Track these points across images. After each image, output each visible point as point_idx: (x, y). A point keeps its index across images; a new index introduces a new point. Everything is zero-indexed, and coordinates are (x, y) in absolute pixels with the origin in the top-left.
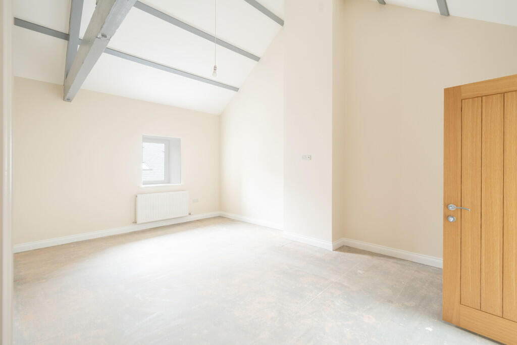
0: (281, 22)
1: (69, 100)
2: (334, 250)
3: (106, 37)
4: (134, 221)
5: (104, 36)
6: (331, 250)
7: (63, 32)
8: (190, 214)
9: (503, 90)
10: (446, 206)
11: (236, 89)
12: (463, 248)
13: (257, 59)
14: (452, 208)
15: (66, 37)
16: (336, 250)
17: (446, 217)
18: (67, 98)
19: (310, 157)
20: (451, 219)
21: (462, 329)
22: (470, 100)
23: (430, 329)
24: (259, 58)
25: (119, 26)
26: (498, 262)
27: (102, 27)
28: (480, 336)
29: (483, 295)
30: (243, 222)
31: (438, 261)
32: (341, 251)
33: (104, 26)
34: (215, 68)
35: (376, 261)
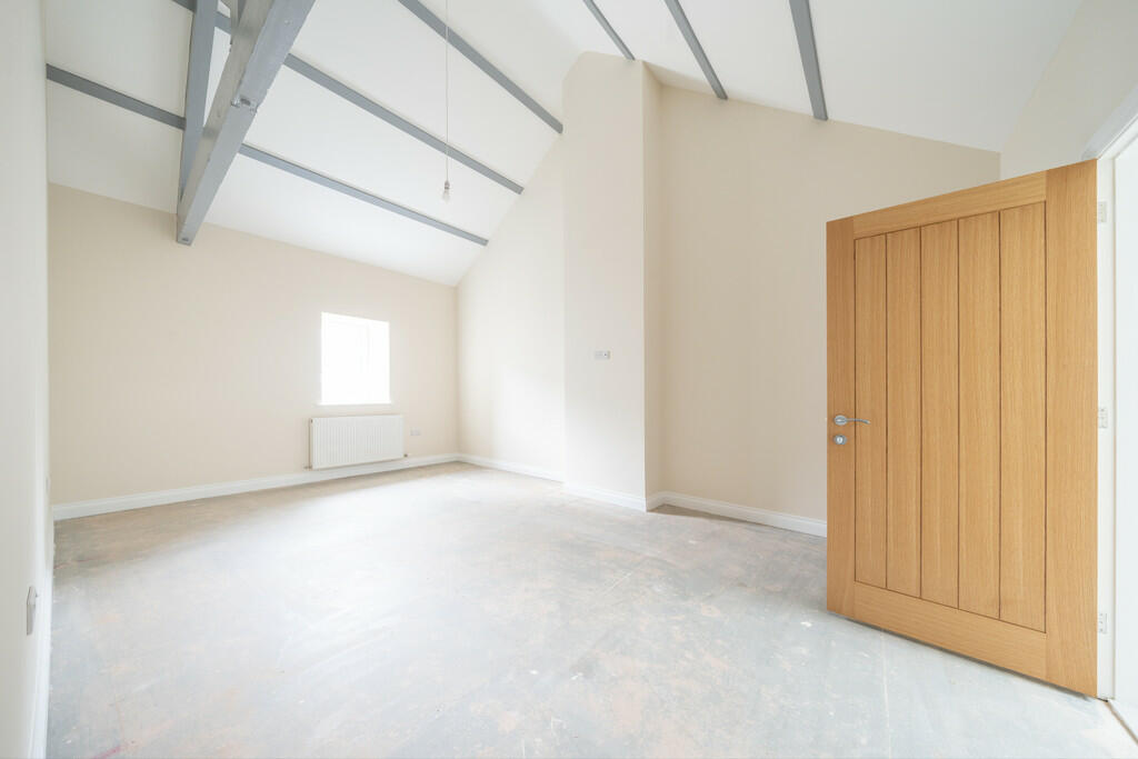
0: (558, 127)
1: (186, 241)
2: (648, 511)
3: (248, 103)
4: (306, 464)
5: (245, 101)
6: (644, 510)
7: (173, 112)
8: (406, 456)
9: (920, 223)
10: (831, 419)
11: (484, 242)
12: (858, 488)
13: (518, 189)
14: (840, 420)
15: (180, 122)
16: (652, 511)
17: (831, 438)
18: (182, 236)
19: (608, 355)
20: (840, 440)
21: (857, 622)
22: (868, 240)
23: (809, 625)
24: (522, 189)
25: (272, 80)
26: (914, 508)
27: (240, 82)
28: (885, 631)
29: (890, 565)
30: (500, 471)
31: (818, 526)
32: (659, 512)
33: (246, 79)
34: (447, 186)
35: (716, 526)
